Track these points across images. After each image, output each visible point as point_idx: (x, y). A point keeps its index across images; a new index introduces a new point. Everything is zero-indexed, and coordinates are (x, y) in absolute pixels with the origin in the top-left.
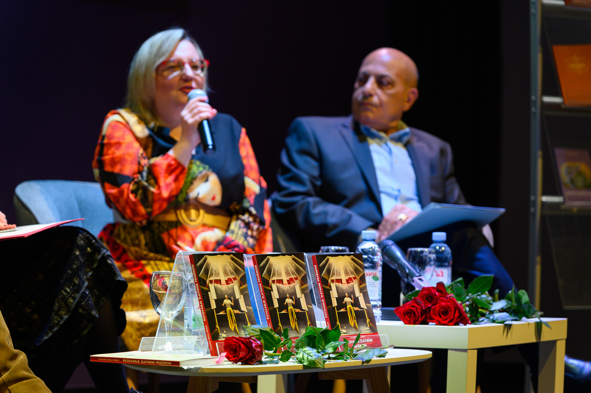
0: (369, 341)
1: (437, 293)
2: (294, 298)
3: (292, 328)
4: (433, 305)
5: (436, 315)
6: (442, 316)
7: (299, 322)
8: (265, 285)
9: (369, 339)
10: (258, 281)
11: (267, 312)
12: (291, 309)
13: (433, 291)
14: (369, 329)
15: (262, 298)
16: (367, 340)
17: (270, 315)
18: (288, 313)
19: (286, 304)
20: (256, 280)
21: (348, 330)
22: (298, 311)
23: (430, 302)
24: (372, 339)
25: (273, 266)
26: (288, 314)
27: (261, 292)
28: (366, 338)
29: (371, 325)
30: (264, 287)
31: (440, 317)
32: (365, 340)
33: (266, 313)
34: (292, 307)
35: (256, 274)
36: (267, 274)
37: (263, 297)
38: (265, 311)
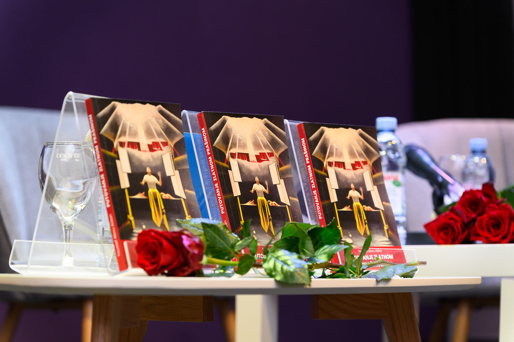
0: (388, 258)
1: (483, 198)
2: (267, 184)
3: (263, 231)
4: (480, 215)
5: (483, 230)
6: (492, 230)
7: (276, 221)
8: (218, 160)
9: (388, 255)
10: (207, 152)
11: (220, 202)
12: (262, 202)
13: (479, 195)
14: (387, 239)
15: (213, 180)
16: (384, 256)
17: (226, 207)
18: (257, 206)
19: (254, 191)
20: (203, 151)
21: (355, 239)
22: (274, 205)
23: (474, 211)
24: (392, 255)
25: (232, 131)
26: (256, 208)
27: (212, 171)
28: (384, 253)
29: (390, 234)
30: (217, 162)
31: (489, 231)
32: (382, 255)
33: (219, 204)
34: (264, 198)
35: (204, 142)
36: (221, 142)
37: (215, 178)
38: (218, 201)
